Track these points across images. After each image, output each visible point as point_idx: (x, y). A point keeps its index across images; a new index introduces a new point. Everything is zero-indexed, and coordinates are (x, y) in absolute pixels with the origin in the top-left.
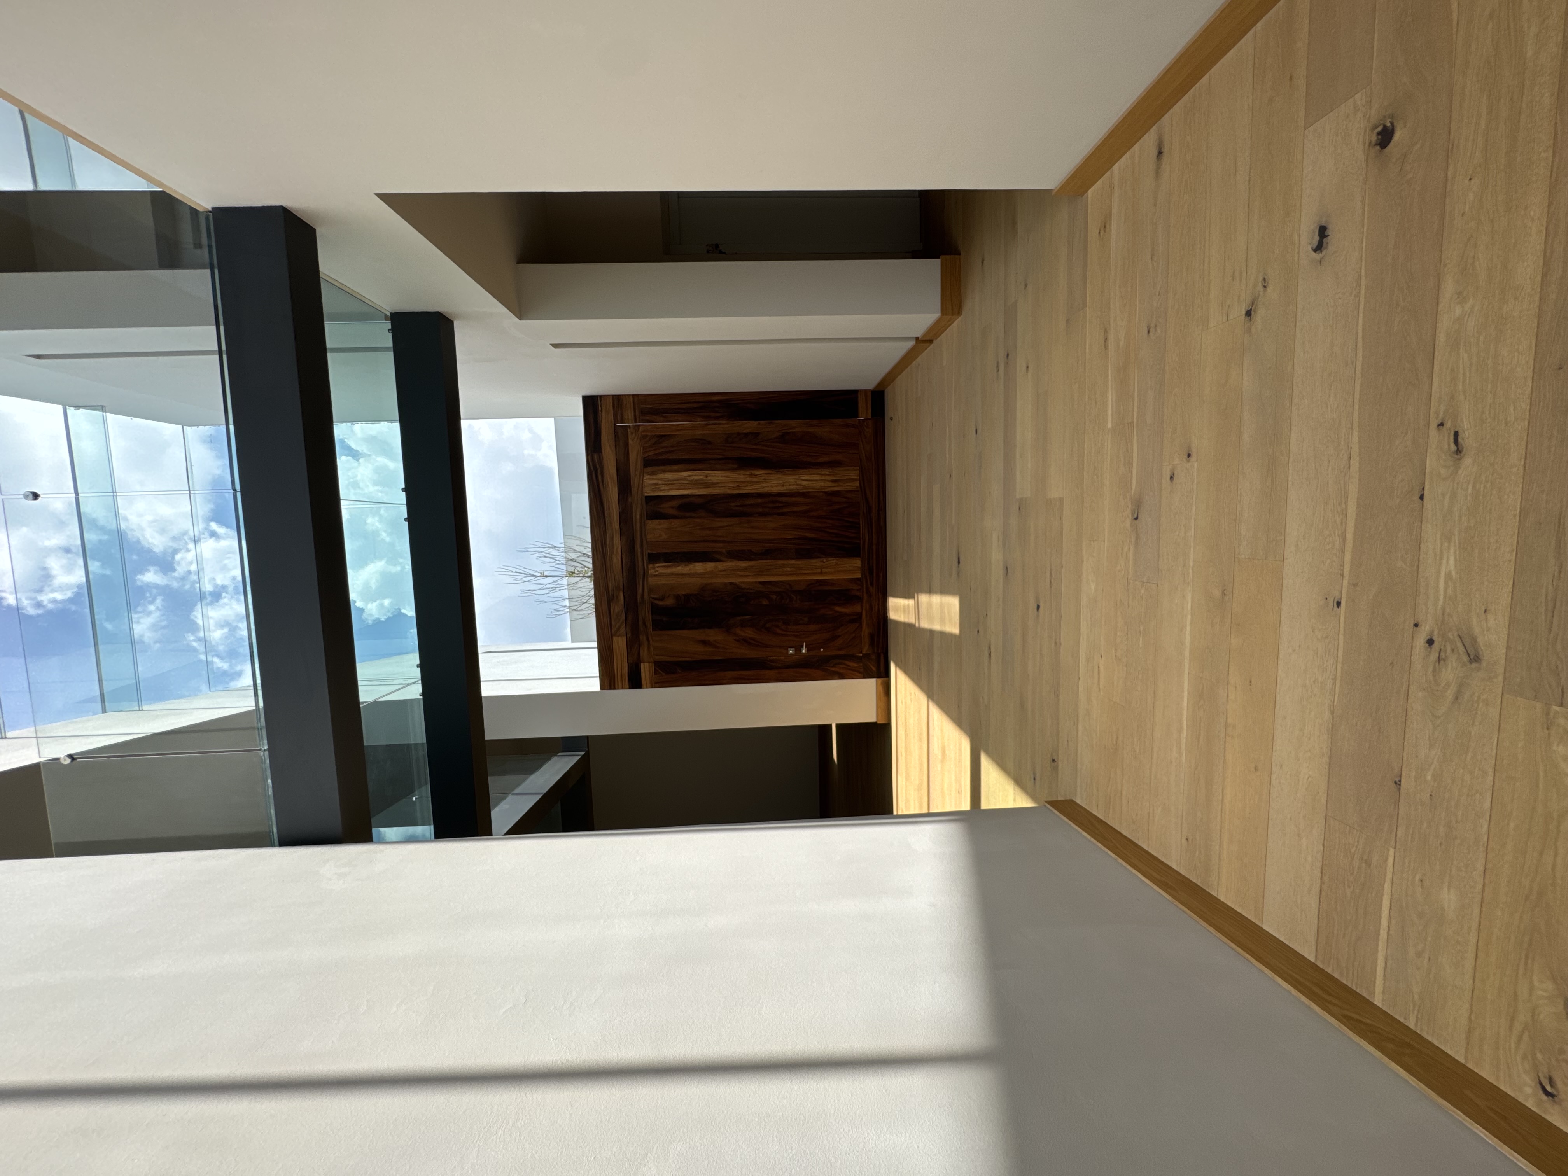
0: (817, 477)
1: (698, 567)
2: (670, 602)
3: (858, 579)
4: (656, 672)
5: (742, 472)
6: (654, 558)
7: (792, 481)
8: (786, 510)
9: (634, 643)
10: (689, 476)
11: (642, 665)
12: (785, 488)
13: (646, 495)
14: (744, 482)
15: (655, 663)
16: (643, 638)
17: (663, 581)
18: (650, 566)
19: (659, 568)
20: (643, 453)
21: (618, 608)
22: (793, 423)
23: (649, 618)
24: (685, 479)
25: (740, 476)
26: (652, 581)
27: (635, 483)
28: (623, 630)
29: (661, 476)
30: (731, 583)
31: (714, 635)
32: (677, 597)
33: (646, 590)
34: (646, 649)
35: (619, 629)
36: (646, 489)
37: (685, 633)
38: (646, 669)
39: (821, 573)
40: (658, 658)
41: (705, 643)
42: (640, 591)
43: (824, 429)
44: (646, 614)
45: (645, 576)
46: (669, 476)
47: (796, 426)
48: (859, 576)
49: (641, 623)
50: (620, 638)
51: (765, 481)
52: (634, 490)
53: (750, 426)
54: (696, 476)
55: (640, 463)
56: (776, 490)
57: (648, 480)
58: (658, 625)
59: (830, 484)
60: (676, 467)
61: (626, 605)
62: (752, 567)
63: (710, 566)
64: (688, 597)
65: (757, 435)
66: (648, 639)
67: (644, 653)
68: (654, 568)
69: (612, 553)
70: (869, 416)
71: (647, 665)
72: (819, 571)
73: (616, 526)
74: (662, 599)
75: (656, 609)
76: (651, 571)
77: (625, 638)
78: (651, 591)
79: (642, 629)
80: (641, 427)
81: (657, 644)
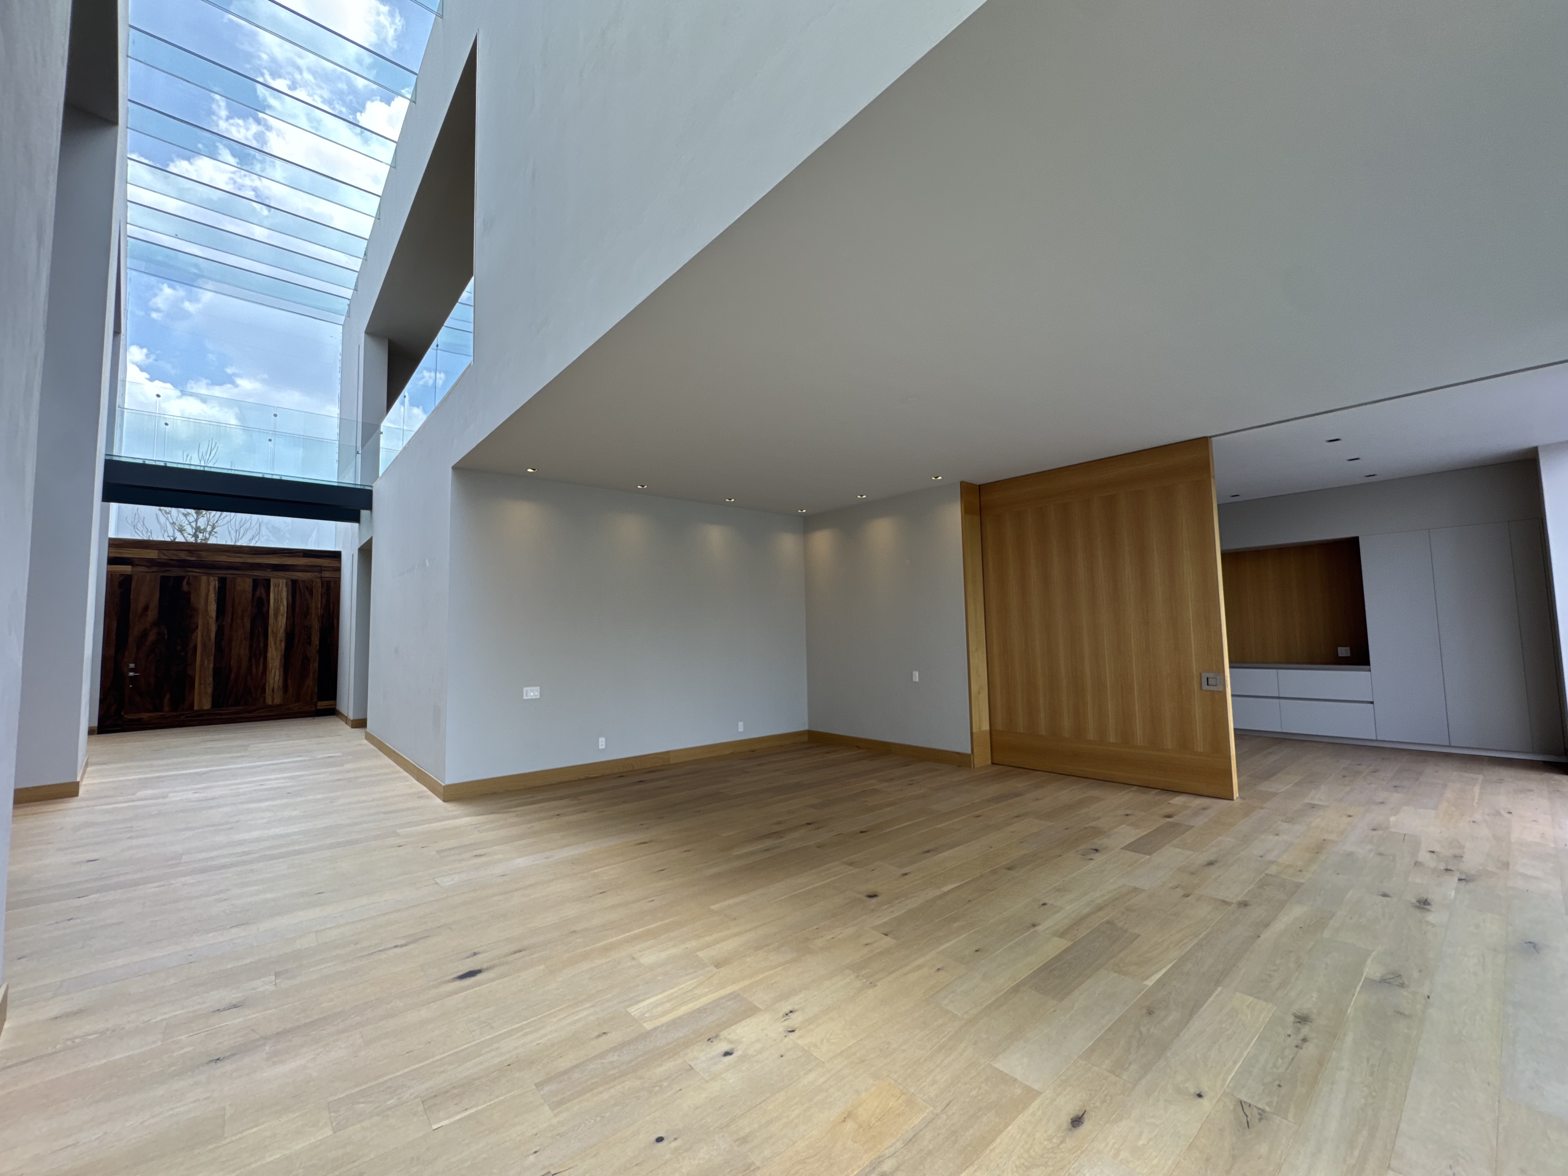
0: (277, 678)
1: (213, 607)
2: (185, 588)
3: (194, 707)
4: (122, 575)
5: (284, 635)
6: (222, 581)
7: (275, 664)
8: (253, 662)
9: (151, 563)
10: (283, 605)
11: (130, 567)
12: (270, 661)
13: (272, 580)
14: (276, 637)
15: (131, 575)
16: (154, 569)
17: (203, 585)
18: (216, 578)
19: (214, 583)
20: (301, 581)
21: (183, 556)
22: (316, 665)
23: (172, 575)
24: (282, 602)
25: (281, 633)
26: (204, 579)
28: (164, 557)
29: (285, 589)
30: (197, 627)
31: (152, 614)
32: (189, 593)
33: (196, 574)
34: (144, 570)
35: (164, 554)
36: (276, 580)
37: (157, 595)
38: (125, 569)
39: (200, 684)
40: (135, 577)
41: (146, 608)
42: (194, 570)
43: (310, 682)
44: (176, 572)
45: (208, 574)
46: (284, 594)
47: (314, 666)
48: (196, 708)
49: (167, 569)
50: (157, 554)
51: (276, 649)
52: (275, 573)
53: (316, 640)
54: (283, 608)
55: (295, 578)
56: (269, 655)
57: (282, 583)
58: (164, 580)
59: (271, 686)
60: (290, 597)
61: (185, 561)
62: (210, 640)
63: (213, 614)
64: (188, 599)
65: (310, 643)
66: (153, 572)
67: (140, 569)
68: (214, 580)
69: (228, 556)
70: (318, 708)
71: (130, 570)
72: (203, 682)
73: (250, 561)
74: (188, 583)
75: (180, 579)
76: (212, 579)
77: (157, 558)
78: (196, 577)
79: (163, 569)
80: (319, 580)
81: (148, 577)
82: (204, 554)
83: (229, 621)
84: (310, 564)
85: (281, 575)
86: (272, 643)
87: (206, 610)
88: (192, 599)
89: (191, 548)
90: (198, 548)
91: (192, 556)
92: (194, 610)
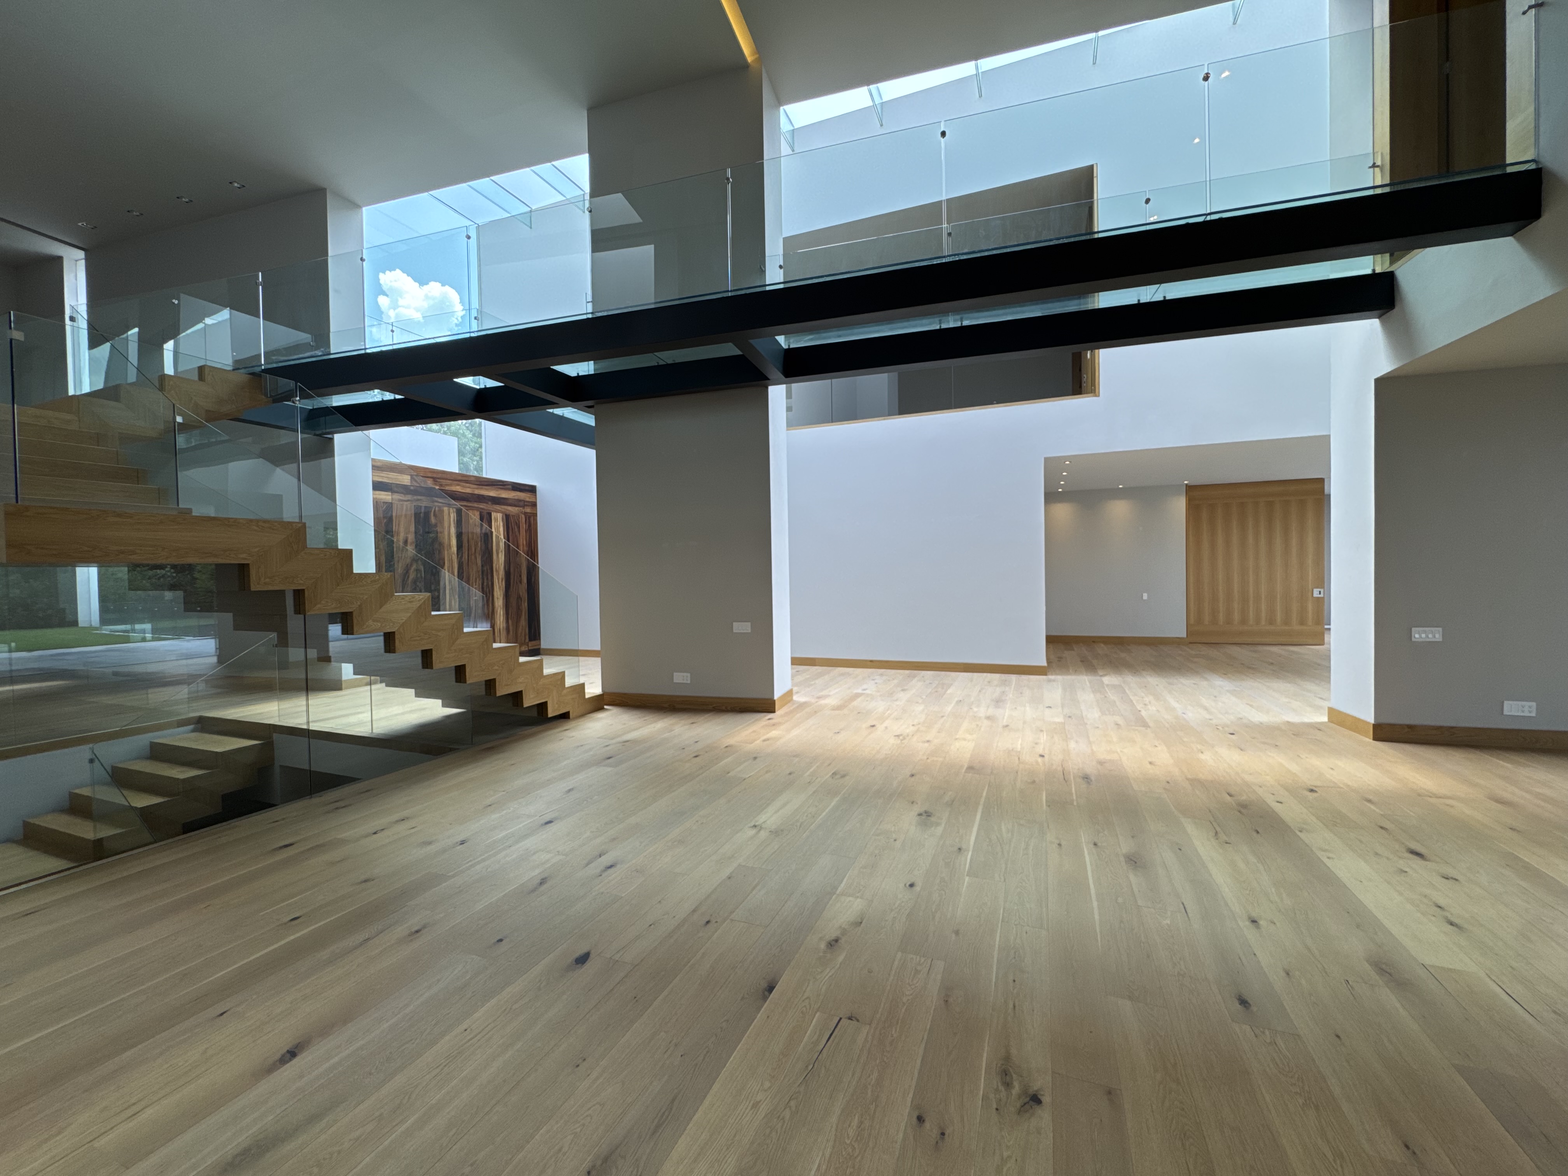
0: (502, 618)
1: (454, 542)
2: (433, 520)
4: (384, 503)
6: (459, 513)
7: (499, 604)
9: (404, 489)
10: (501, 541)
11: (390, 493)
12: (496, 600)
13: (492, 513)
14: (498, 574)
15: (391, 503)
16: (409, 497)
17: (446, 517)
18: (455, 510)
19: (453, 516)
20: (512, 516)
21: (430, 482)
22: (526, 604)
23: (424, 504)
24: (500, 538)
25: (502, 573)
26: (446, 509)
27: (498, 507)
28: (415, 484)
29: (501, 524)
30: (444, 562)
32: (436, 525)
33: (440, 504)
34: (401, 498)
35: (416, 481)
36: (495, 513)
37: (413, 529)
38: (386, 496)
40: (395, 507)
41: (406, 541)
42: (440, 500)
43: (524, 622)
44: (424, 502)
45: (449, 505)
46: (501, 529)
47: (525, 605)
49: (419, 497)
50: (410, 481)
51: (500, 587)
52: (494, 507)
53: (525, 579)
54: (501, 545)
55: (508, 512)
57: (499, 516)
58: (417, 510)
59: (498, 628)
60: (506, 533)
61: (431, 489)
63: (454, 549)
64: (436, 533)
65: (521, 582)
66: (408, 501)
67: (397, 496)
68: (453, 512)
69: (464, 487)
70: (530, 648)
71: (390, 497)
73: (477, 492)
74: (435, 515)
75: (428, 509)
76: (451, 509)
77: (409, 484)
78: (439, 507)
79: (415, 497)
80: (523, 516)
81: (405, 508)
82: (444, 482)
83: (467, 557)
84: (516, 498)
85: (498, 508)
86: (497, 580)
87: (450, 546)
88: (439, 533)
89: (435, 476)
90: (439, 476)
91: (436, 484)
92: (441, 544)
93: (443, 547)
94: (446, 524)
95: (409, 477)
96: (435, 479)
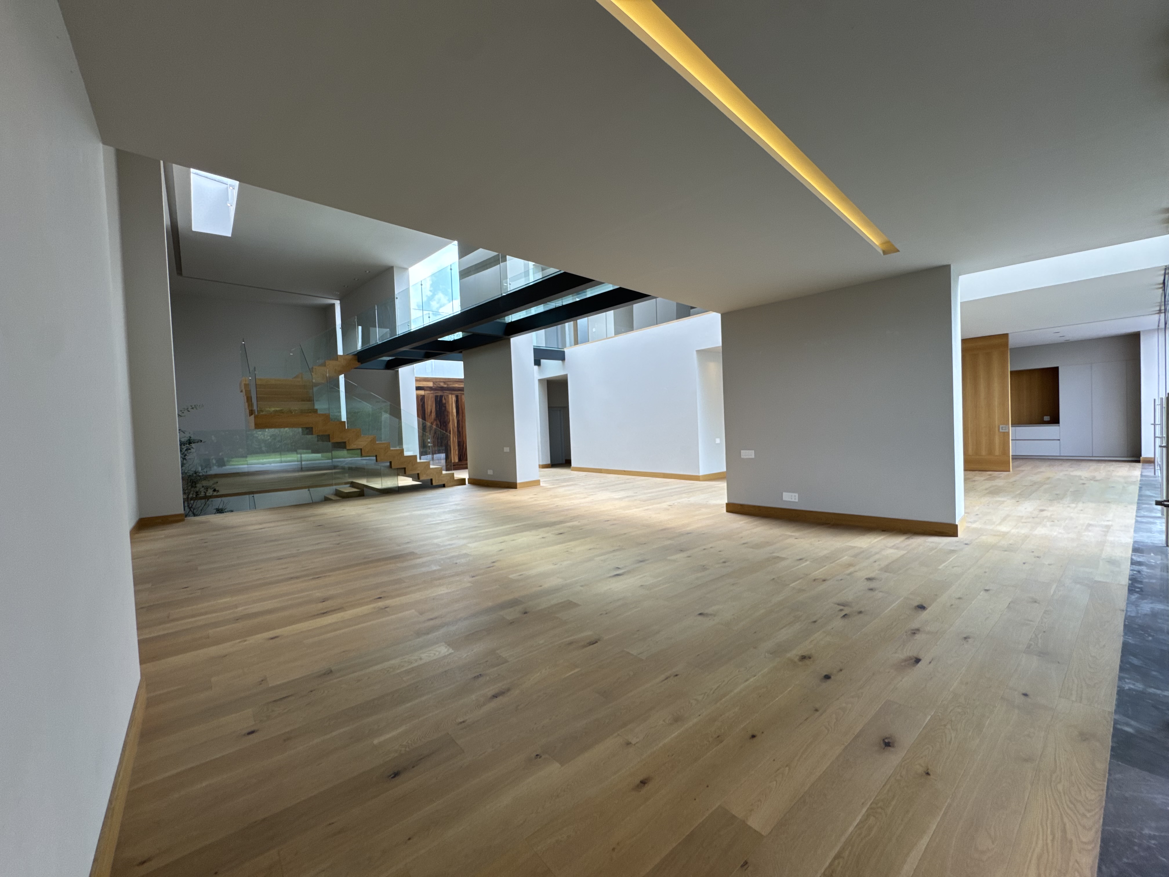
1: (455, 411)
2: (444, 401)
4: (421, 395)
6: (457, 397)
9: (431, 389)
11: (424, 391)
15: (424, 395)
17: (450, 400)
18: (455, 396)
19: (454, 398)
21: (442, 384)
23: (439, 394)
26: (450, 396)
28: (435, 386)
30: (450, 421)
31: (433, 415)
32: (445, 404)
33: (447, 394)
34: (429, 392)
35: (435, 384)
37: (434, 406)
38: (422, 392)
39: (453, 449)
40: (426, 397)
41: (431, 412)
44: (440, 393)
45: (452, 394)
48: (453, 461)
49: (437, 392)
50: (432, 385)
58: (436, 397)
61: (443, 388)
62: (455, 427)
63: (455, 414)
64: (445, 407)
66: (432, 393)
67: (427, 392)
74: (445, 399)
75: (441, 397)
76: (453, 396)
79: (435, 392)
81: (430, 396)
82: (449, 383)
83: (461, 417)
87: (452, 412)
88: (447, 407)
89: (444, 381)
90: (447, 380)
91: (445, 385)
92: (448, 412)
93: (449, 413)
94: (450, 402)
95: (432, 383)
96: (444, 382)
